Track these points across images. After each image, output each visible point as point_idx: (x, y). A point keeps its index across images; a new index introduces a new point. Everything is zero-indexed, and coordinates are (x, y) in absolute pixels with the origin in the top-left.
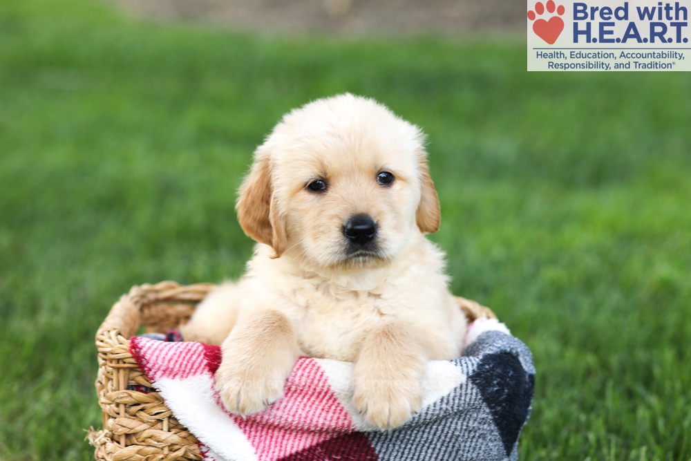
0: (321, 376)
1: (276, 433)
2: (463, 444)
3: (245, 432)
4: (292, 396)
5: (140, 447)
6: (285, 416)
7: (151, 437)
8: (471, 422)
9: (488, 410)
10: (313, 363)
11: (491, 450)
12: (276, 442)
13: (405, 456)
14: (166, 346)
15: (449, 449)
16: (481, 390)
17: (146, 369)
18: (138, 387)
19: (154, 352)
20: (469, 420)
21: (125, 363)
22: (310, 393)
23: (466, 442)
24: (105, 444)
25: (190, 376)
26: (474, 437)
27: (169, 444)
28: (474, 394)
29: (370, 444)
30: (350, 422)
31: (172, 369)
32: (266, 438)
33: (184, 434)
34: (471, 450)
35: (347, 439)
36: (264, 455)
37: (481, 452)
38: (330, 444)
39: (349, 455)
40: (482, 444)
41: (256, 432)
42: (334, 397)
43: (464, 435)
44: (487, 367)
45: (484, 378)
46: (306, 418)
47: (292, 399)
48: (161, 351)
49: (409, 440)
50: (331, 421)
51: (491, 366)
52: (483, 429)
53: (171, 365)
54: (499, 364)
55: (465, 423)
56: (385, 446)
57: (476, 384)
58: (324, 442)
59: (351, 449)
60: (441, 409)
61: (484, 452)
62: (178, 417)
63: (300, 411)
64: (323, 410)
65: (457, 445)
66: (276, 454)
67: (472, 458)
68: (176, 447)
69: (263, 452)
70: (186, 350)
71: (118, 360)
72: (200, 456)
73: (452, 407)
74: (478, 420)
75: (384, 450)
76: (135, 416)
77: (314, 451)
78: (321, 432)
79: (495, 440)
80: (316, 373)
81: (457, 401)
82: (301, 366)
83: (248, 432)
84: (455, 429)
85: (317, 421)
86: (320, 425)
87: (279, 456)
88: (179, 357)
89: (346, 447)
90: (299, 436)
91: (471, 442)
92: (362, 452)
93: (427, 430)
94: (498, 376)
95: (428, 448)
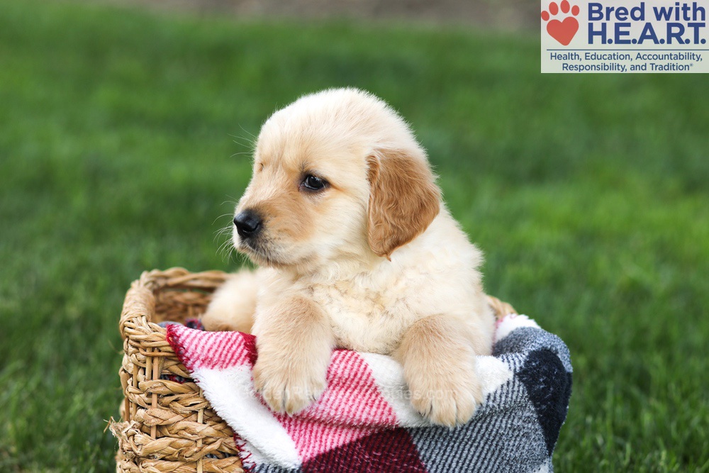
0: (365, 369)
1: (315, 428)
2: (506, 443)
3: (284, 426)
4: (334, 389)
5: (173, 439)
6: (327, 410)
7: (185, 429)
8: (516, 420)
9: (533, 409)
10: (356, 355)
11: (534, 449)
12: (316, 437)
13: (447, 454)
14: (204, 335)
15: (493, 447)
16: (527, 387)
17: (184, 358)
18: (171, 377)
19: (192, 340)
20: (514, 417)
21: (160, 351)
22: (353, 386)
23: (510, 441)
24: (134, 435)
25: (230, 366)
26: (518, 436)
27: (204, 437)
28: (521, 392)
29: (412, 441)
30: (394, 418)
31: (211, 359)
32: (305, 432)
33: (219, 426)
34: (515, 450)
35: (388, 435)
36: (305, 449)
37: (524, 451)
38: (370, 440)
39: (389, 452)
40: (526, 443)
41: (296, 426)
42: (378, 391)
43: (508, 434)
44: (534, 364)
45: (531, 376)
46: (348, 412)
47: (334, 392)
48: (200, 339)
49: (452, 437)
50: (375, 416)
51: (538, 363)
52: (528, 428)
53: (211, 355)
54: (545, 361)
55: (510, 422)
56: (427, 443)
57: (523, 381)
58: (364, 438)
59: (392, 446)
60: (487, 406)
61: (528, 451)
62: (216, 409)
63: (343, 405)
64: (367, 404)
65: (500, 444)
66: (316, 449)
67: (515, 458)
68: (211, 440)
69: (303, 446)
70: (226, 340)
71: (153, 349)
72: (236, 450)
73: (499, 405)
74: (523, 418)
75: (425, 448)
76: (168, 406)
77: (355, 447)
78: (362, 427)
79: (539, 439)
80: (359, 366)
81: (503, 399)
82: (343, 358)
83: (287, 425)
84: (500, 427)
85: (361, 416)
86: (363, 420)
87: (319, 451)
88: (219, 346)
89: (386, 444)
90: (339, 431)
91: (515, 441)
92: (403, 449)
93: (471, 428)
94: (545, 373)
95: (471, 446)
